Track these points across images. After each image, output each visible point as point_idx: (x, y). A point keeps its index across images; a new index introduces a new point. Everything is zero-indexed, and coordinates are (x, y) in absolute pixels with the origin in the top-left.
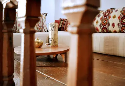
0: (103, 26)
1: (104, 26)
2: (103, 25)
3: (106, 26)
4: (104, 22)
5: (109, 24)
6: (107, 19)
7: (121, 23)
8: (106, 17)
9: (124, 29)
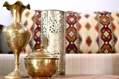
0: (70, 42)
1: (72, 43)
2: (68, 41)
3: (75, 43)
4: (70, 34)
5: (80, 40)
6: (76, 30)
7: (102, 38)
8: (72, 26)
9: (106, 48)
